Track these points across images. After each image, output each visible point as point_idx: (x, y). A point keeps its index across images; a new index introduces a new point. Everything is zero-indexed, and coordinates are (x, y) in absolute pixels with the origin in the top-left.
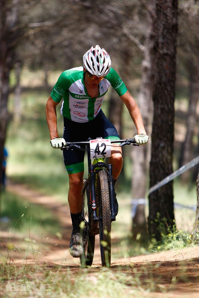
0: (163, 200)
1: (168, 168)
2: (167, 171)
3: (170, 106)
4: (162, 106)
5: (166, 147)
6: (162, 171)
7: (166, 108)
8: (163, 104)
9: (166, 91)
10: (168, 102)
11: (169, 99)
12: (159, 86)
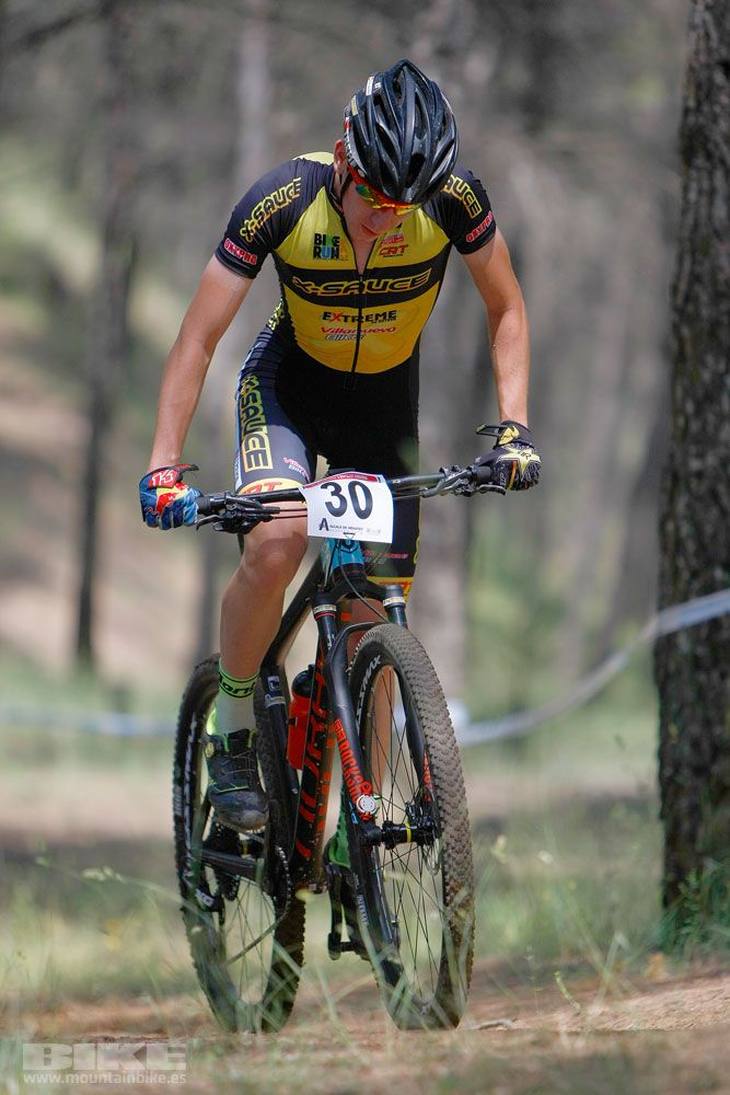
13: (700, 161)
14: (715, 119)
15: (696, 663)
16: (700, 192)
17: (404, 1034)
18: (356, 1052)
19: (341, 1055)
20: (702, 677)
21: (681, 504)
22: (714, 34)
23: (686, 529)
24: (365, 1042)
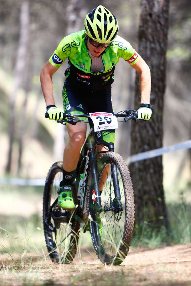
0: (152, 171)
1: (158, 128)
2: (157, 132)
3: (162, 45)
4: (153, 45)
5: (157, 101)
6: (151, 132)
7: (158, 48)
8: (153, 42)
9: (158, 25)
10: (161, 40)
11: (162, 36)
12: (148, 18)
13: (144, 40)
14: (147, 28)
15: (140, 170)
16: (144, 48)
17: (64, 265)
18: (52, 269)
19: (48, 270)
20: (141, 174)
21: (137, 128)
22: (148, 7)
23: (138, 135)
24: (54, 267)
